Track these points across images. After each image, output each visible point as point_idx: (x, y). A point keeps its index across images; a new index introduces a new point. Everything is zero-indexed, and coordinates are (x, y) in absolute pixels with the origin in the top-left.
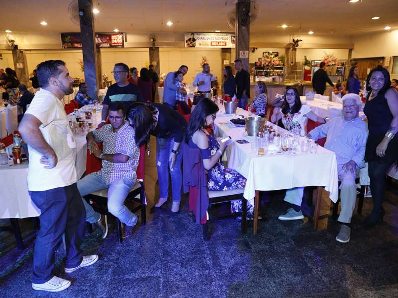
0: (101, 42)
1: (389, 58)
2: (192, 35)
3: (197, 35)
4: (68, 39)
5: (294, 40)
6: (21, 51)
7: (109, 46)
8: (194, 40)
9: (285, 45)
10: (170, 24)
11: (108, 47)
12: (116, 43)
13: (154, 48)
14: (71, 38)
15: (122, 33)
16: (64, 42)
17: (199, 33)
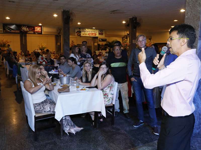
0: (28, 30)
2: (79, 29)
3: (82, 29)
7: (33, 33)
8: (80, 32)
10: (79, 23)
12: (37, 32)
13: (58, 35)
15: (41, 26)
16: (4, 29)
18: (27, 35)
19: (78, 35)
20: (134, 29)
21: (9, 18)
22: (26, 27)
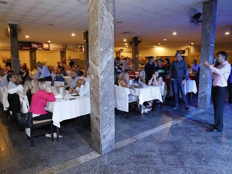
0: (38, 47)
5: (121, 49)
7: (42, 49)
8: (82, 48)
13: (64, 51)
14: (21, 44)
18: (36, 51)
19: (80, 51)
21: (29, 37)
22: (36, 44)
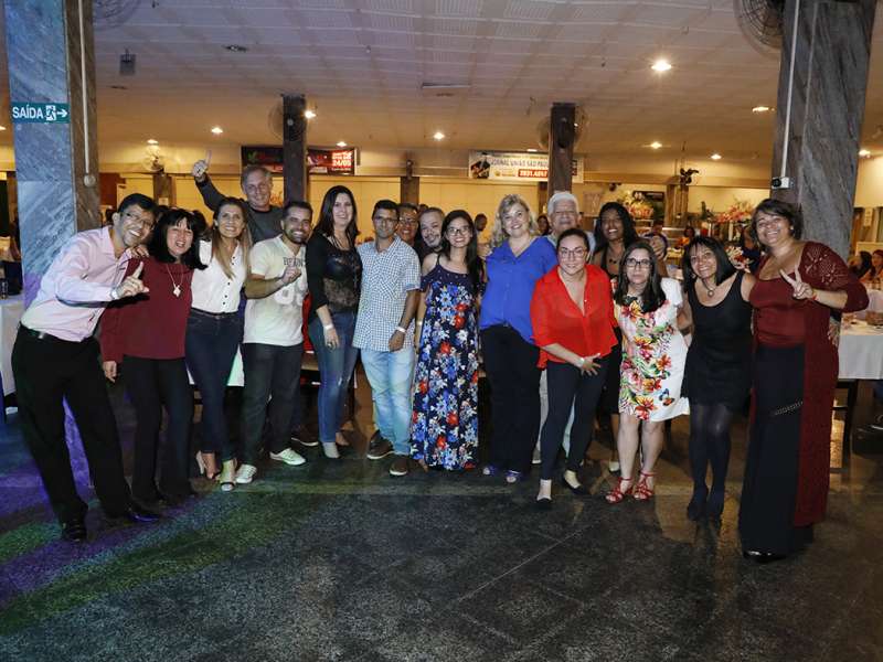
0: (312, 163)
1: (871, 211)
2: (484, 156)
3: (493, 156)
4: (252, 157)
5: (682, 171)
6: (169, 177)
7: (326, 171)
8: (487, 165)
9: (665, 179)
10: (439, 136)
11: (325, 174)
12: (340, 168)
14: (258, 156)
15: (352, 149)
16: (245, 161)
17: (496, 153)
19: (479, 177)
20: (562, 151)
